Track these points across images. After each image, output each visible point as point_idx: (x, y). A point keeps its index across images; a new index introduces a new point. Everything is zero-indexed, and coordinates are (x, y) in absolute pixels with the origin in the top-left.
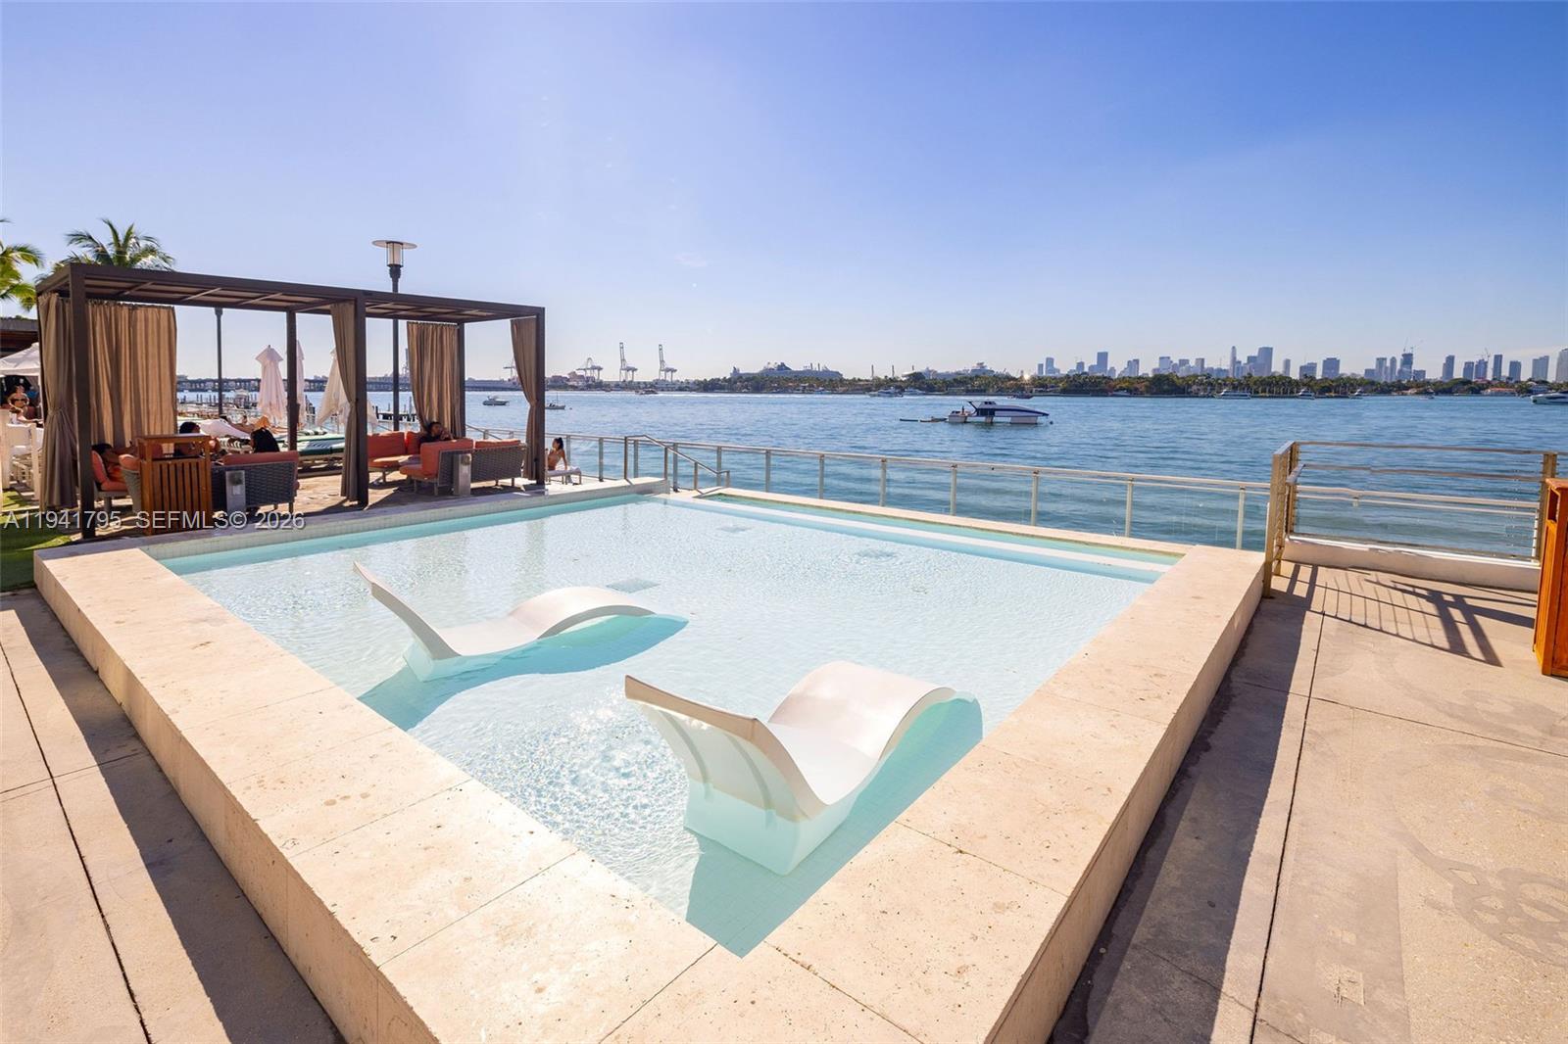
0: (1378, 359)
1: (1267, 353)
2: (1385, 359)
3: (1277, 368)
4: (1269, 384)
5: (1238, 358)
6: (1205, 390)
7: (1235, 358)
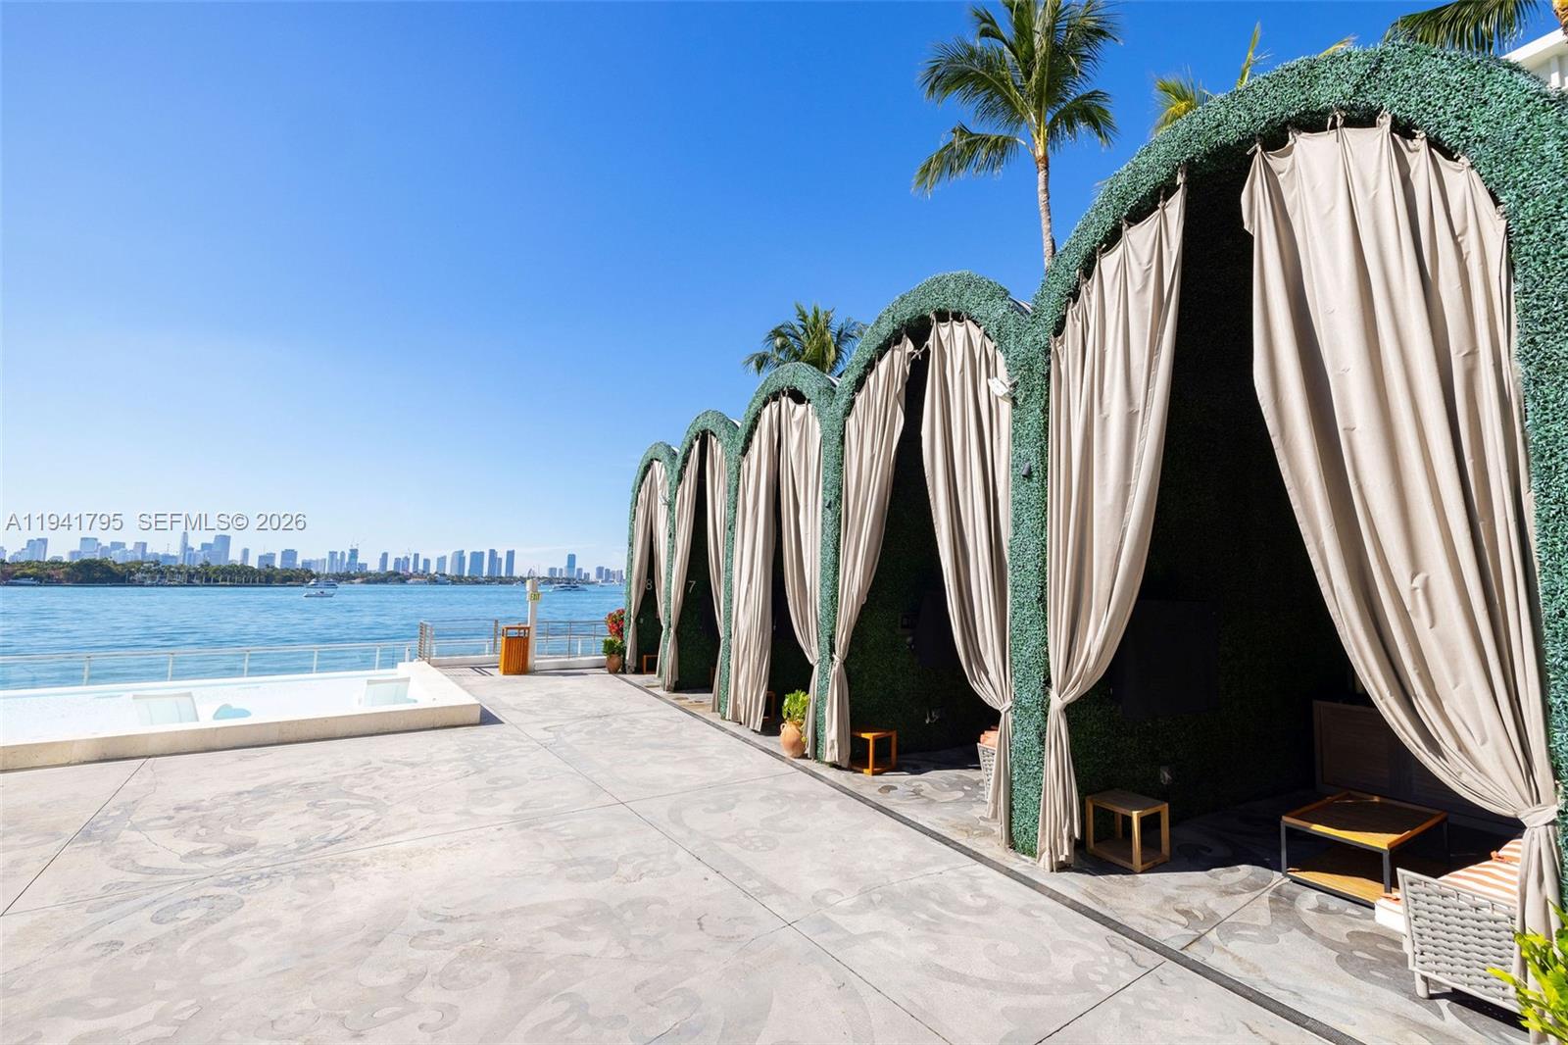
1: (223, 541)
2: (336, 552)
3: (235, 556)
4: (230, 573)
5: (191, 545)
6: (153, 578)
7: (186, 544)
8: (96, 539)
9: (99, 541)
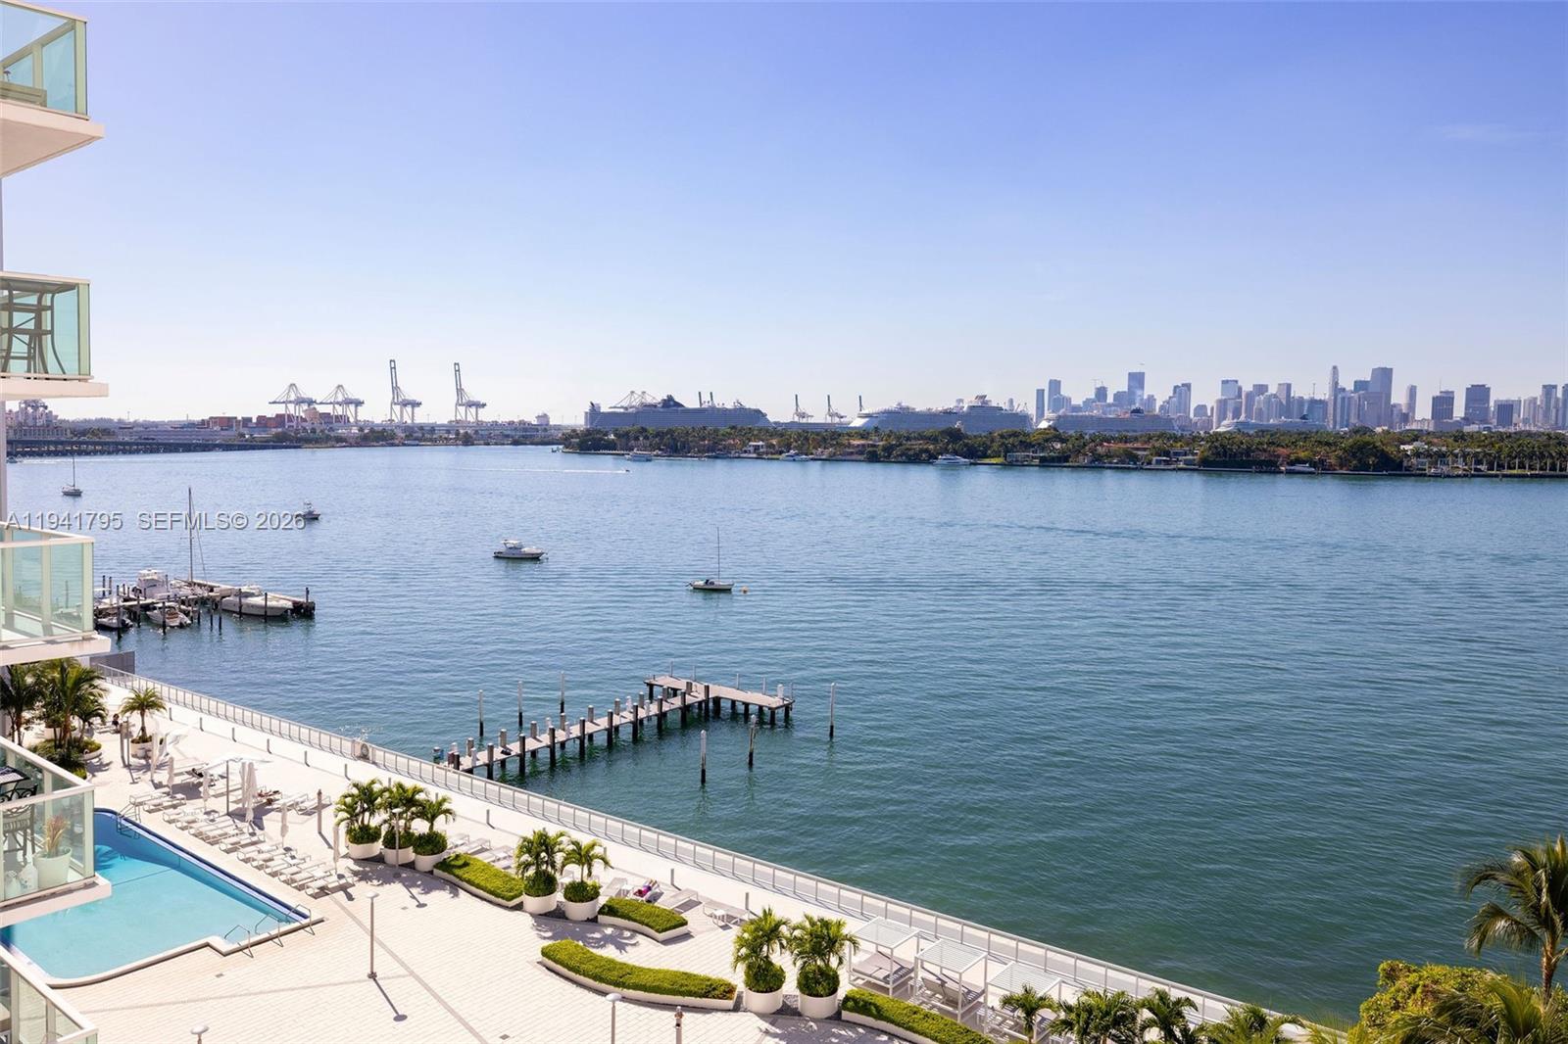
0: (1544, 387)
1: (1385, 375)
2: (1555, 387)
5: (1342, 384)
7: (1337, 383)
8: (1236, 382)
9: (1240, 384)
